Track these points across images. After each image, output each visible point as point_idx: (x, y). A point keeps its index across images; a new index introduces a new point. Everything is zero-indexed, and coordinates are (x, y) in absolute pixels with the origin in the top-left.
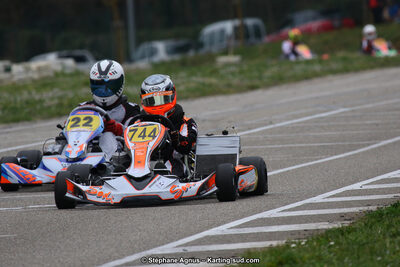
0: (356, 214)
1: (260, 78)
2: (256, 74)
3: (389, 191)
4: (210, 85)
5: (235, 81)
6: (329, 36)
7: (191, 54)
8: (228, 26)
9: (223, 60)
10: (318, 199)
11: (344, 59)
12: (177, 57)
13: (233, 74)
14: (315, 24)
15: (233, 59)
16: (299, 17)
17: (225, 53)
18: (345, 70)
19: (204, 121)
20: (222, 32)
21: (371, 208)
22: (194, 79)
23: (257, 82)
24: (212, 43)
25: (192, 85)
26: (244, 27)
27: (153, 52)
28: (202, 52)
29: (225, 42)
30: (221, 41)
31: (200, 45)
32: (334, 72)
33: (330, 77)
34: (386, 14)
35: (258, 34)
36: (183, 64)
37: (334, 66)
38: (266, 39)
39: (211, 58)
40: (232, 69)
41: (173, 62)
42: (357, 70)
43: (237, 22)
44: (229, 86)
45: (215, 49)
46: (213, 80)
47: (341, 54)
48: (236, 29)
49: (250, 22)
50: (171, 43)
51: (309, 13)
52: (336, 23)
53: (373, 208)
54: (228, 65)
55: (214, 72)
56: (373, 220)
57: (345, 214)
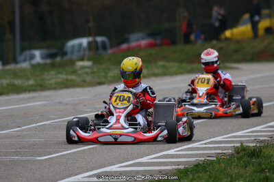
0: (170, 170)
1: (106, 77)
2: (103, 74)
3: (193, 156)
4: (71, 80)
5: (88, 78)
6: (153, 51)
7: (58, 59)
8: (84, 41)
9: (80, 64)
10: (145, 160)
11: (163, 67)
12: (48, 61)
13: (87, 73)
14: (144, 42)
15: (87, 63)
16: (133, 37)
17: (82, 59)
18: (164, 74)
19: (67, 104)
20: (80, 45)
21: (180, 167)
22: (60, 76)
23: (103, 80)
24: (72, 52)
25: (59, 80)
26: (96, 42)
27: (32, 57)
28: (66, 58)
29: (82, 53)
30: (79, 51)
31: (64, 54)
32: (156, 75)
33: (153, 79)
34: (192, 37)
35: (104, 47)
36: (53, 66)
37: (156, 71)
38: (110, 51)
39: (72, 63)
40: (87, 70)
41: (45, 64)
42: (172, 74)
43: (90, 39)
44: (84, 81)
45: (74, 57)
46: (74, 77)
47: (161, 63)
48: (89, 43)
49: (99, 39)
50: (45, 51)
51: (140, 35)
52: (158, 42)
53: (181, 167)
54: (83, 67)
55: (74, 72)
56: (182, 175)
57: (163, 170)
